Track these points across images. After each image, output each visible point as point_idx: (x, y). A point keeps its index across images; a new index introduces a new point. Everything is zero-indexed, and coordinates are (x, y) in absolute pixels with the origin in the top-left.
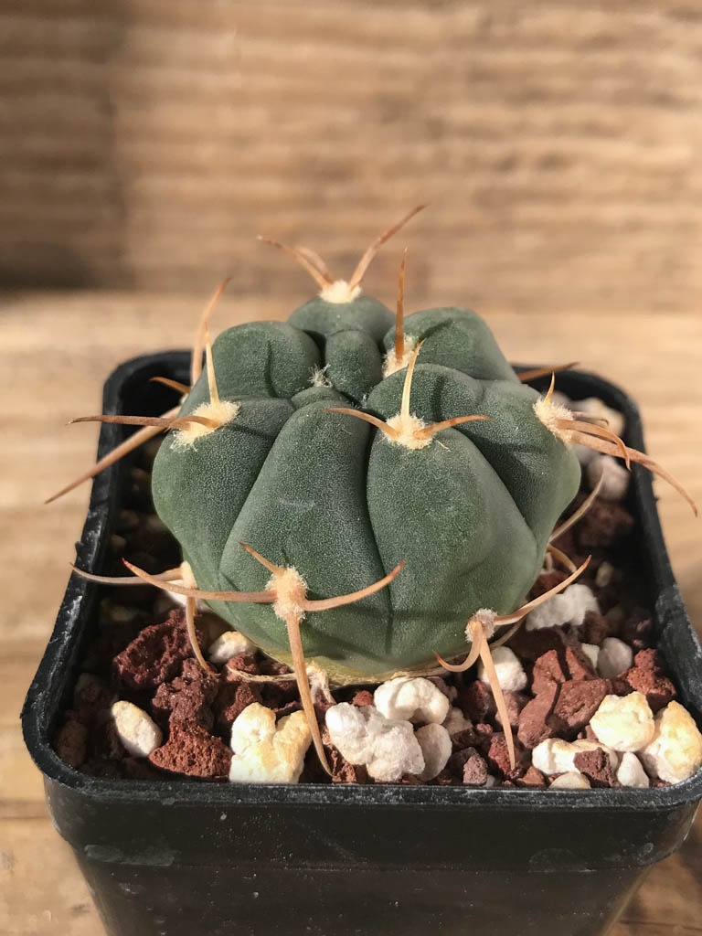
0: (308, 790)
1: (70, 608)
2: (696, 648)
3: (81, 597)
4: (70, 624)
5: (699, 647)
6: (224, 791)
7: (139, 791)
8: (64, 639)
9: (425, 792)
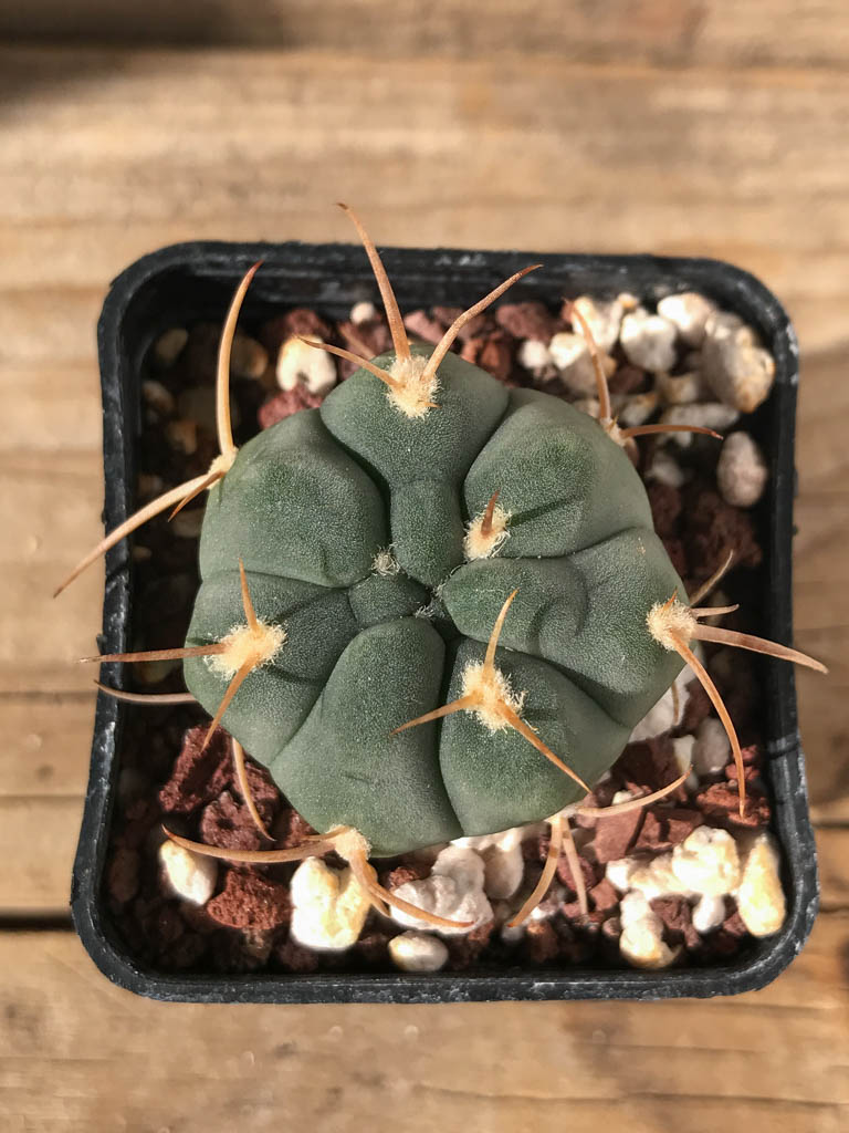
0: (373, 989)
1: (103, 741)
2: (800, 779)
3: (113, 724)
4: (106, 766)
5: (803, 778)
6: (288, 992)
7: (203, 994)
8: (102, 790)
9: (492, 986)
